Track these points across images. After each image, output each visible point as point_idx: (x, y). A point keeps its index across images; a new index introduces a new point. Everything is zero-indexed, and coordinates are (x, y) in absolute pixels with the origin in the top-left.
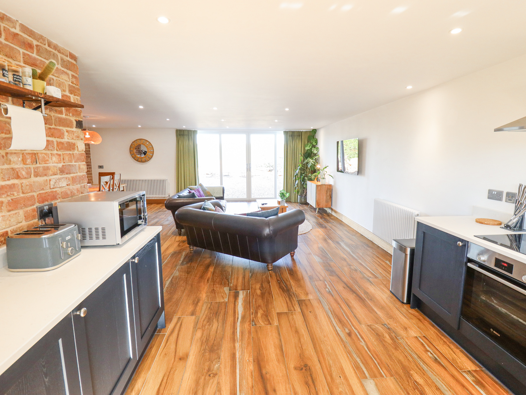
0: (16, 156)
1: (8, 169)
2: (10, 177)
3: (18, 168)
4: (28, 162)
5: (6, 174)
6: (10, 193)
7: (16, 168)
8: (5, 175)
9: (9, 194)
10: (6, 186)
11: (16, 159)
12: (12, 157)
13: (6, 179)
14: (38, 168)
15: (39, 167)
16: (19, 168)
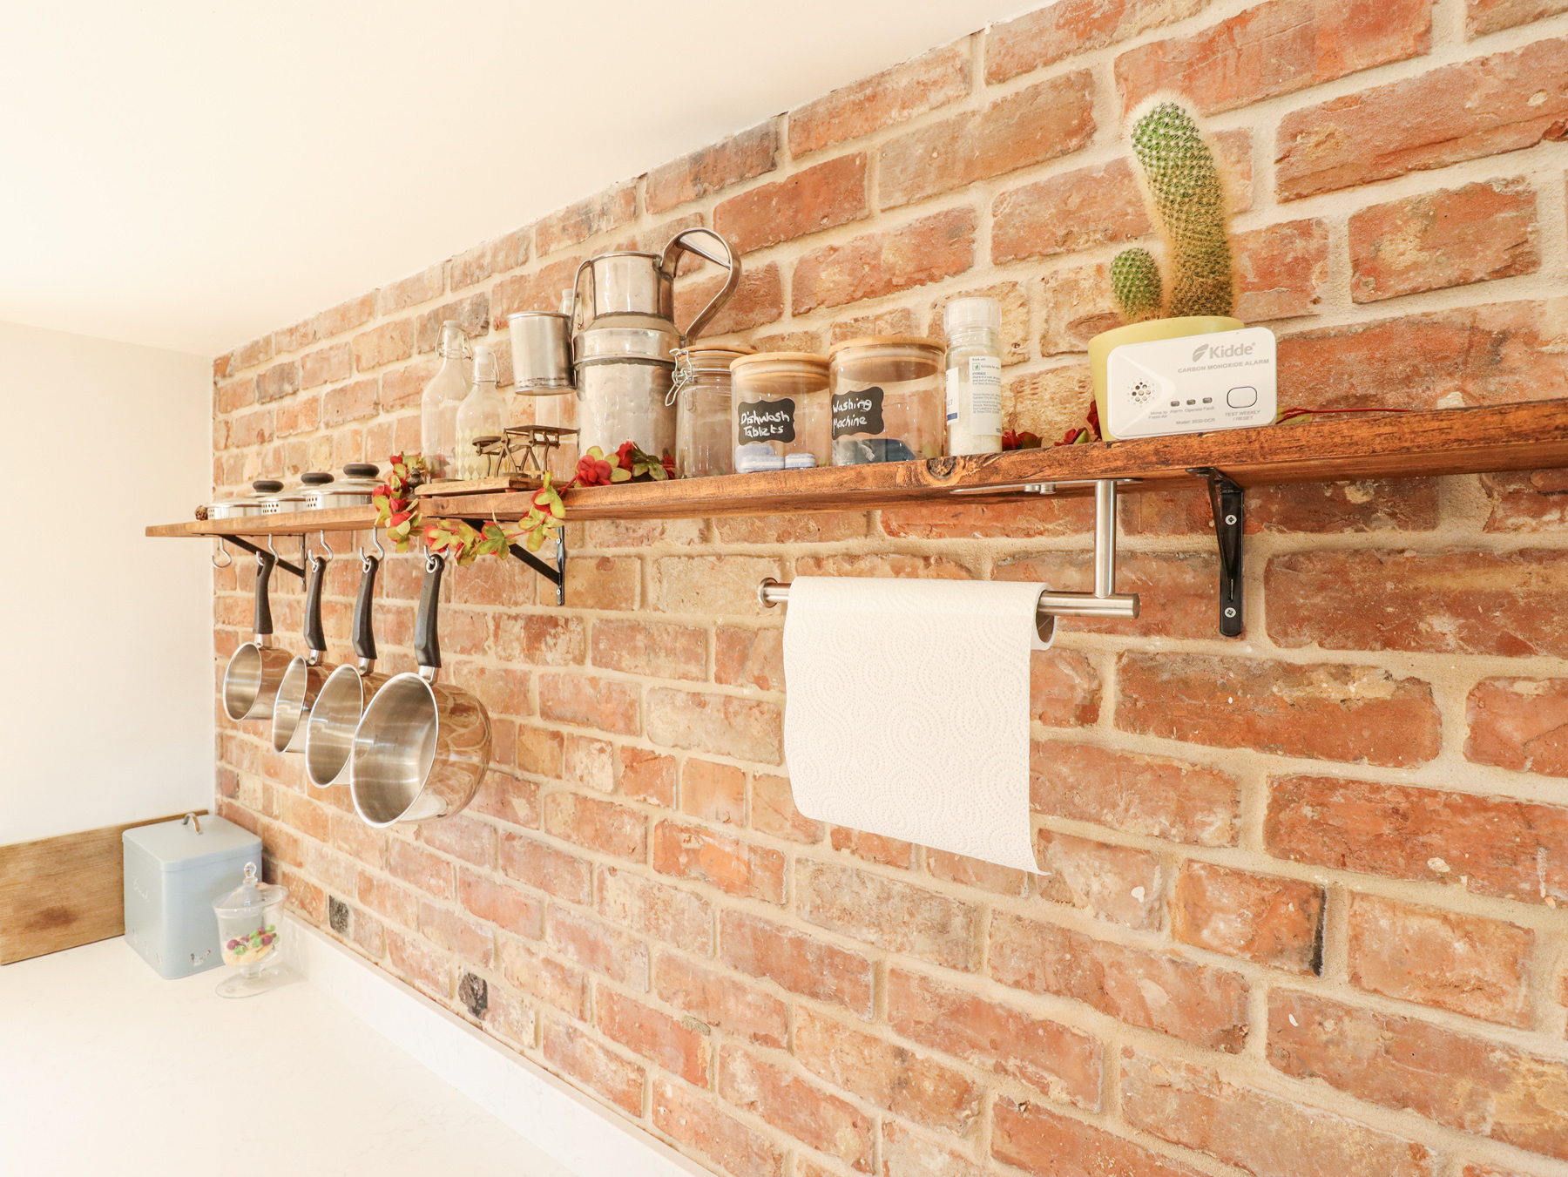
0: (1107, 866)
1: (1040, 928)
2: (1038, 972)
3: (1107, 944)
4: (1215, 931)
5: (1014, 951)
6: (1018, 1062)
7: (1094, 942)
8: (1008, 951)
9: (1012, 1064)
10: (999, 1011)
11: (1103, 885)
12: (1078, 866)
13: (1011, 978)
14: (1321, 1008)
15: (1337, 1005)
16: (1120, 949)
